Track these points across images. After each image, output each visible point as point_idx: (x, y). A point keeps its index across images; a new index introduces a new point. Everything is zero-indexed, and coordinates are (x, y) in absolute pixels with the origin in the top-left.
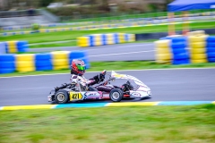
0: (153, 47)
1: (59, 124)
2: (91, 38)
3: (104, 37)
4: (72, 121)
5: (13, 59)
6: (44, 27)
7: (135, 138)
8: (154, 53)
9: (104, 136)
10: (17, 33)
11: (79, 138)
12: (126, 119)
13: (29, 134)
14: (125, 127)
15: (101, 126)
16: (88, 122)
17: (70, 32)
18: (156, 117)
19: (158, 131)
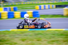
0: (63, 10)
1: (31, 36)
2: (40, 6)
3: (45, 6)
4: (35, 35)
5: (13, 13)
6: (23, 2)
7: (57, 41)
8: (63, 12)
9: (47, 40)
10: (13, 4)
11: (38, 40)
12: (54, 34)
13: (21, 39)
14: (53, 37)
15: (45, 36)
16: (41, 35)
17: (32, 4)
18: (64, 34)
19: (65, 39)
